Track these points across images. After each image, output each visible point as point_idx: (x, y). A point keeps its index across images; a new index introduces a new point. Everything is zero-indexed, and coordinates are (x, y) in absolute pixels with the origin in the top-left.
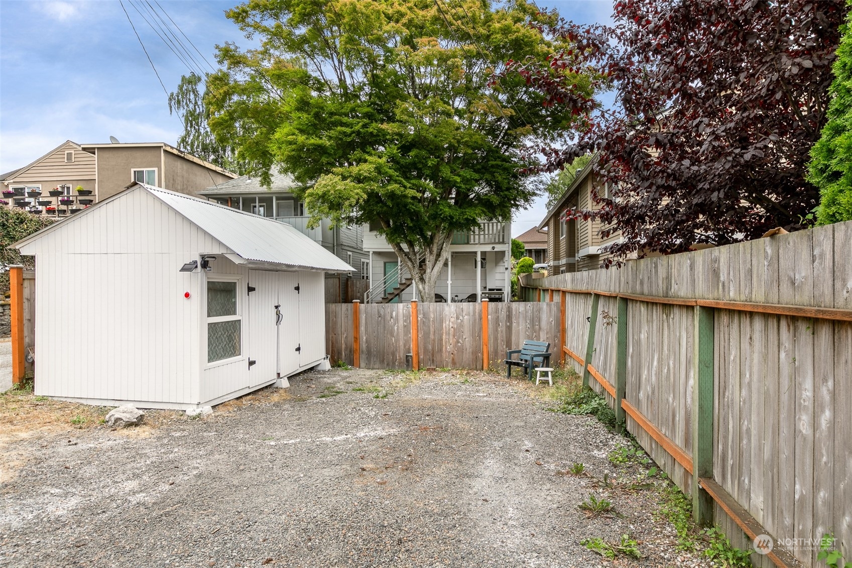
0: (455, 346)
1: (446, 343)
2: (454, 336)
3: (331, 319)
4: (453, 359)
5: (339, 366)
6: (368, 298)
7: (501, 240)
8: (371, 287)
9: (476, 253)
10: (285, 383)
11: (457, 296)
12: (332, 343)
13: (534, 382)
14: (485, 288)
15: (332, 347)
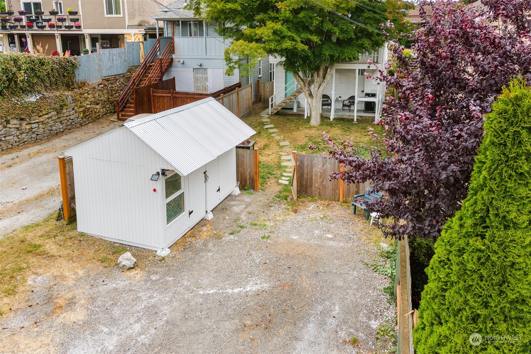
0: (321, 184)
1: (315, 181)
2: (320, 177)
3: (240, 159)
4: (319, 192)
5: (245, 190)
6: (272, 101)
7: (375, 61)
8: (275, 93)
9: (355, 70)
10: (210, 216)
11: (340, 97)
12: (241, 174)
13: (370, 222)
14: (363, 91)
15: (241, 177)
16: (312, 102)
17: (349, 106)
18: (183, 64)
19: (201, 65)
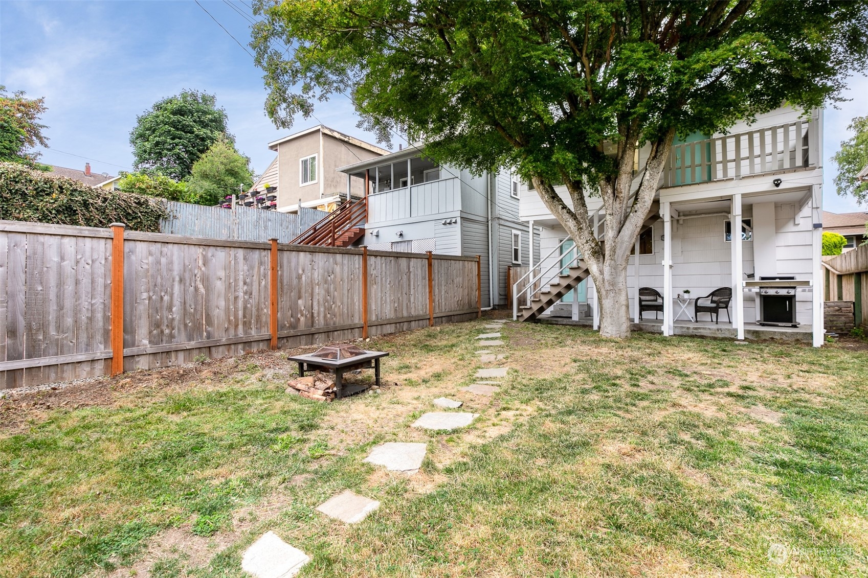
7: (799, 164)
9: (728, 203)
11: (687, 292)
16: (601, 272)
17: (715, 310)
18: (377, 236)
19: (401, 235)
